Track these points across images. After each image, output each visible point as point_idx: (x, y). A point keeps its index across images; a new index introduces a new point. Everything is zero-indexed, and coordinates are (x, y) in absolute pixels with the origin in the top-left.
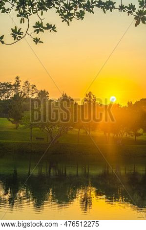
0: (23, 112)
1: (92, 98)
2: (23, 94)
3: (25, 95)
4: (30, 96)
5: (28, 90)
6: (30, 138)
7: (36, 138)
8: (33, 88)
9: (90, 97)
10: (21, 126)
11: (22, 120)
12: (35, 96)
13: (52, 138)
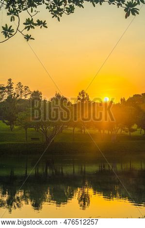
0: (17, 113)
1: (85, 96)
2: (16, 95)
3: (18, 96)
4: (23, 98)
5: (21, 92)
6: (25, 138)
7: (32, 139)
8: (26, 89)
9: (83, 96)
10: (16, 127)
11: (17, 122)
12: (28, 97)
13: (47, 137)
